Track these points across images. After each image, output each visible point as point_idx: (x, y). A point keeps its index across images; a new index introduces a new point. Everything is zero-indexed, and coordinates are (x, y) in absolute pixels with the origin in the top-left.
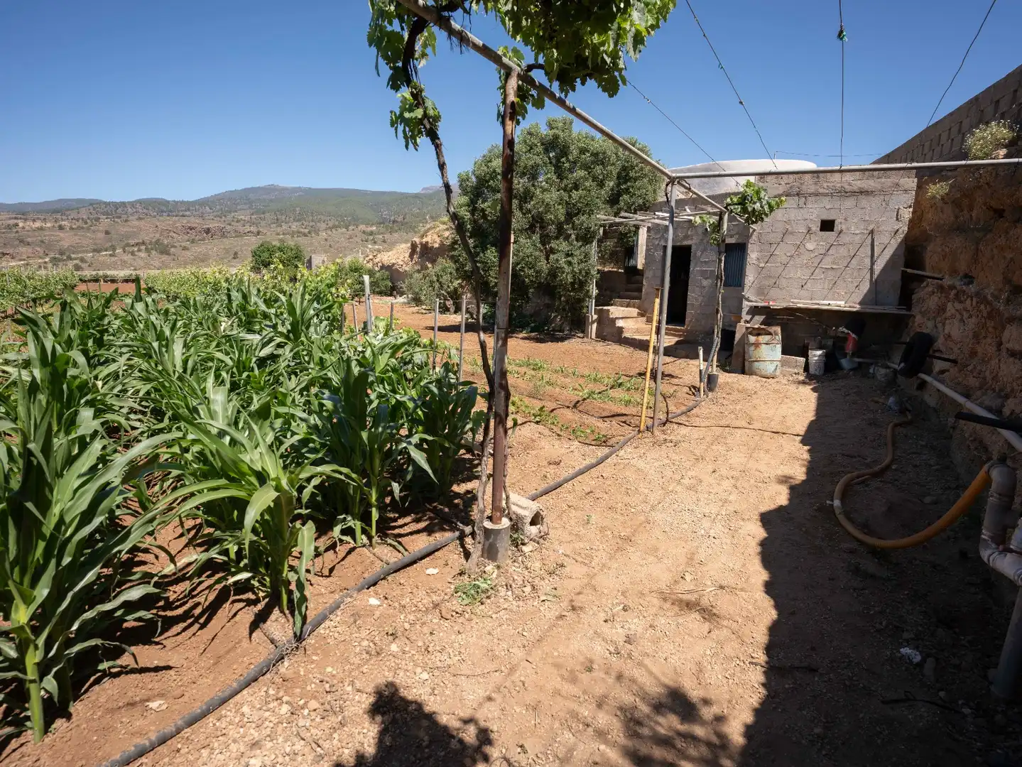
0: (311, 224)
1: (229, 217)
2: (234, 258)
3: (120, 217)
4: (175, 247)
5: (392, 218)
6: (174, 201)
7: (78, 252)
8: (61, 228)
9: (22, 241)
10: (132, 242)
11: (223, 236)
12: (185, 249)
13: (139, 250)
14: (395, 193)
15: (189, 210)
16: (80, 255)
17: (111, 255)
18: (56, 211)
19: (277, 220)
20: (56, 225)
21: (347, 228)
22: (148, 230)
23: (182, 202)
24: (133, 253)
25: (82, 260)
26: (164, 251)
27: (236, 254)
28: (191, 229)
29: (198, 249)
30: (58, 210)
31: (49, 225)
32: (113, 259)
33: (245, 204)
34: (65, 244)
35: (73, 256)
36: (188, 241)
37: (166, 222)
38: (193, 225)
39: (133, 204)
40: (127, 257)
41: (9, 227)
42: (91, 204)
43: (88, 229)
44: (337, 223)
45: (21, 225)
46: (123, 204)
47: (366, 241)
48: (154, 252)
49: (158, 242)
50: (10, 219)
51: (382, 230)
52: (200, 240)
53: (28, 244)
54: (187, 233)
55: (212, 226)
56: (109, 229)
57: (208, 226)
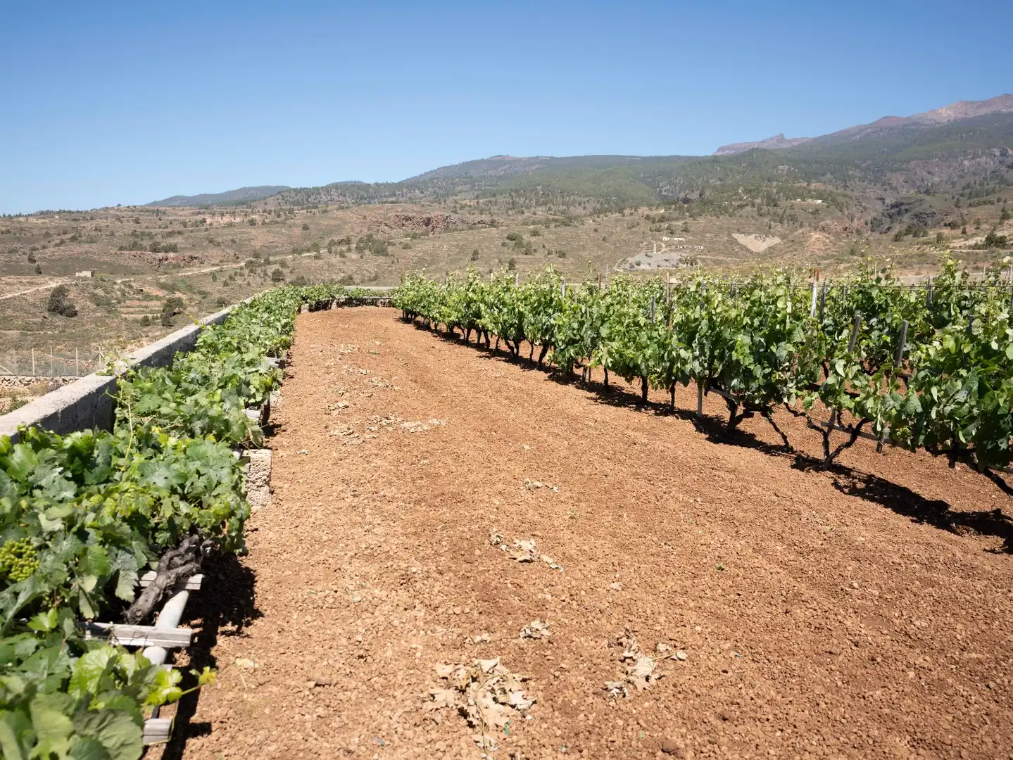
0: (563, 208)
1: (449, 203)
2: (473, 259)
3: (317, 207)
4: (394, 245)
5: (682, 195)
6: (377, 184)
7: (275, 254)
8: (252, 223)
9: (211, 241)
10: (336, 239)
11: (447, 229)
12: (406, 247)
13: (349, 250)
14: (679, 157)
15: (394, 195)
16: (278, 258)
17: (316, 257)
18: (241, 203)
19: (513, 203)
20: (246, 220)
21: (621, 211)
22: (353, 221)
23: (387, 185)
24: (342, 255)
25: (283, 264)
26: (381, 251)
27: (476, 253)
28: (407, 220)
29: (424, 247)
30: (243, 201)
31: (238, 220)
32: (320, 262)
33: (466, 184)
34: (257, 244)
35: (271, 259)
36: (407, 236)
37: (375, 211)
38: (410, 215)
39: (327, 189)
40: (335, 260)
41: (196, 224)
42: (280, 193)
43: (283, 223)
44: (599, 206)
45: (209, 221)
46: (316, 191)
47: (658, 230)
48: (367, 252)
49: (370, 237)
50: (193, 214)
51: (676, 214)
52: (422, 234)
53: (219, 245)
54: (403, 225)
55: (433, 215)
56: (307, 222)
57: (428, 215)
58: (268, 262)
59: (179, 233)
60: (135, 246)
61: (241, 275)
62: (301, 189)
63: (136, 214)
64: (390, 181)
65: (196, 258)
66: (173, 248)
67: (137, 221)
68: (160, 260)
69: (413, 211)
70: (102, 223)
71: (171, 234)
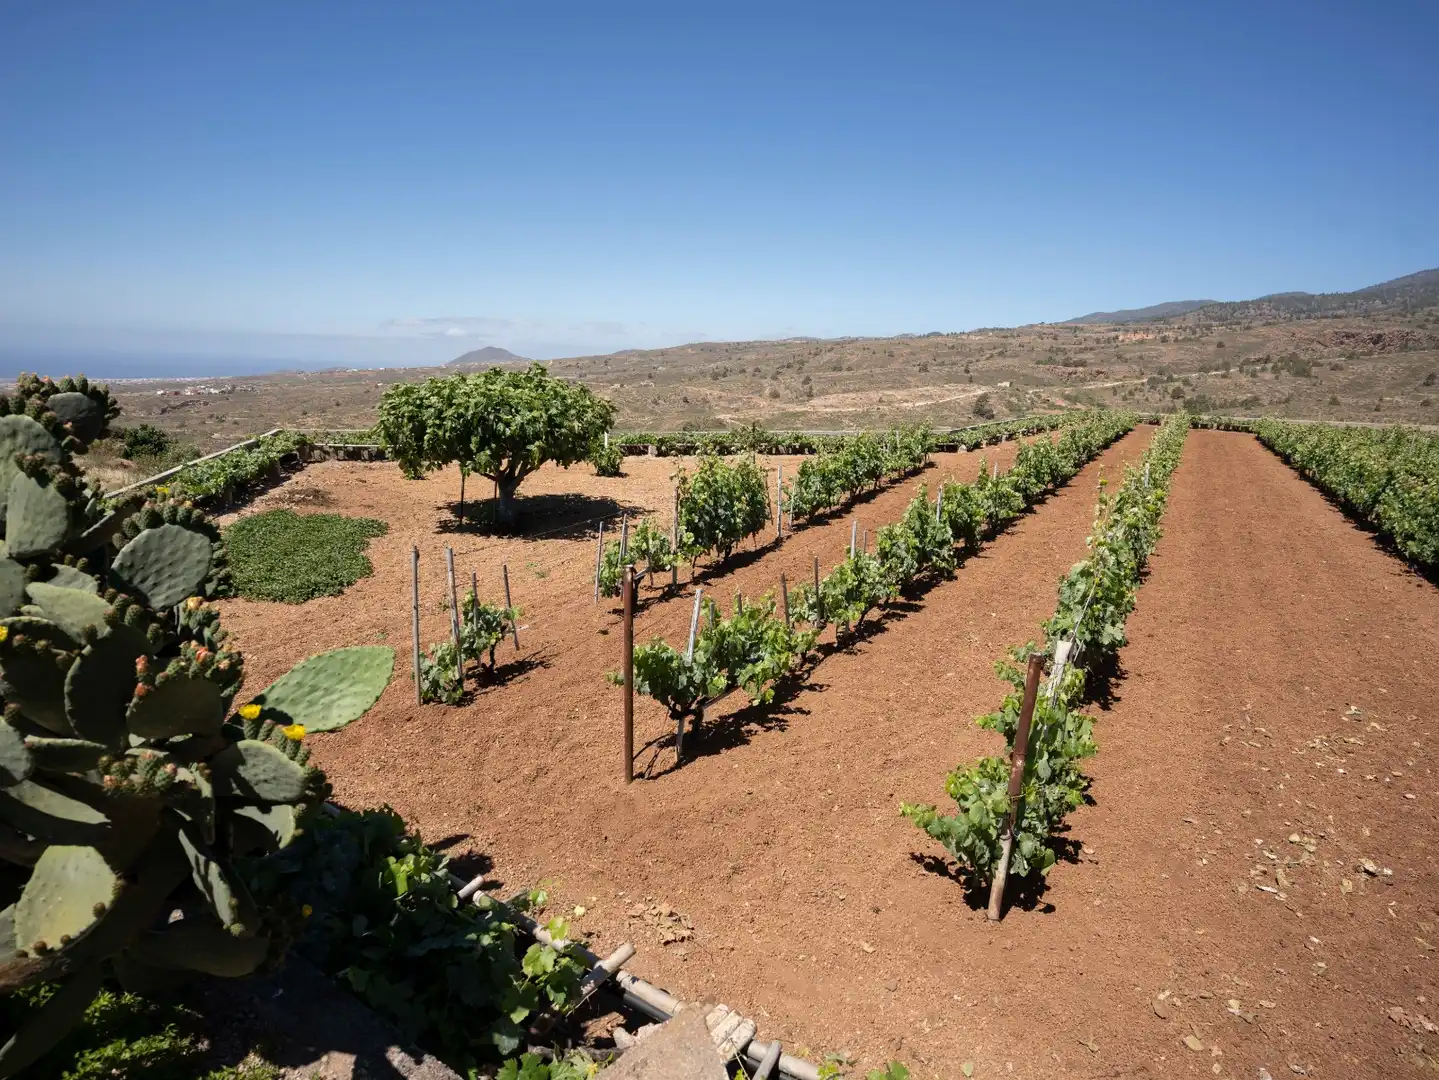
1: (1420, 315)
2: (1427, 384)
3: (1238, 323)
4: (1321, 365)
6: (1321, 295)
7: (1181, 371)
8: (1164, 340)
9: (1119, 357)
10: (1253, 357)
11: (1404, 348)
12: (1336, 368)
13: (1263, 370)
15: (1344, 307)
16: (1182, 376)
17: (1224, 376)
18: (1158, 319)
20: (1158, 337)
22: (1279, 339)
23: (1334, 296)
24: (1254, 375)
25: (1186, 382)
26: (1302, 372)
27: (1432, 377)
28: (1348, 337)
29: (1360, 369)
30: (1159, 317)
31: (1151, 337)
32: (1227, 381)
34: (1166, 361)
35: (1175, 376)
36: (1343, 355)
37: (1307, 328)
38: (1354, 331)
39: (1257, 304)
40: (1244, 379)
41: (1108, 341)
42: (1203, 307)
43: (1197, 340)
45: (1121, 338)
46: (1245, 305)
48: (1284, 373)
49: (1293, 357)
50: (1108, 331)
52: (1363, 354)
53: (1126, 361)
54: (1342, 343)
55: (1386, 331)
56: (1223, 339)
57: (1379, 332)
58: (1171, 379)
59: (1091, 349)
60: (1051, 361)
61: (1141, 391)
62: (1227, 303)
63: (1054, 332)
64: (1341, 291)
65: (1102, 373)
66: (1083, 364)
67: (1055, 339)
68: (1070, 374)
69: (1359, 327)
70: (1025, 339)
71: (1082, 351)
